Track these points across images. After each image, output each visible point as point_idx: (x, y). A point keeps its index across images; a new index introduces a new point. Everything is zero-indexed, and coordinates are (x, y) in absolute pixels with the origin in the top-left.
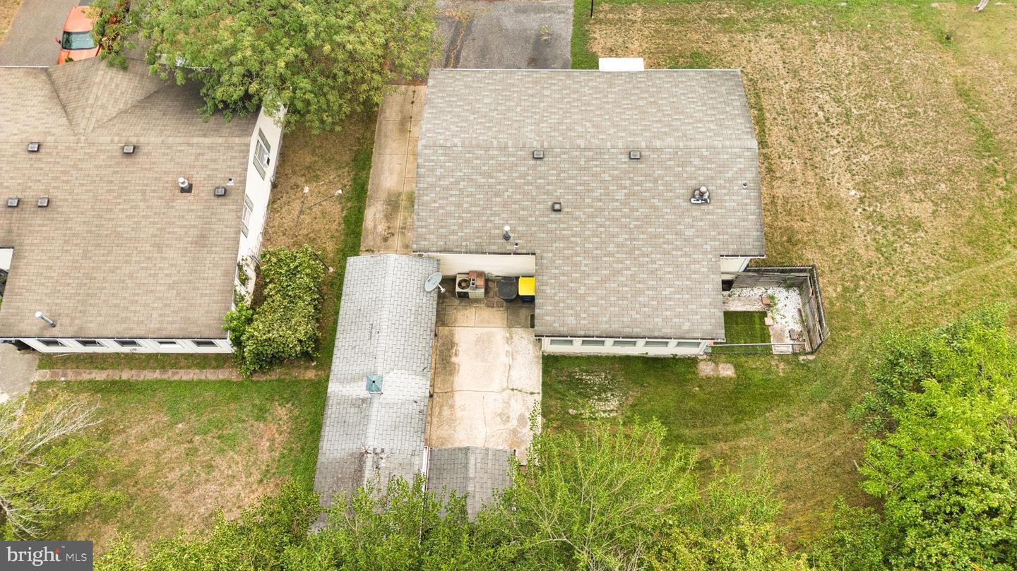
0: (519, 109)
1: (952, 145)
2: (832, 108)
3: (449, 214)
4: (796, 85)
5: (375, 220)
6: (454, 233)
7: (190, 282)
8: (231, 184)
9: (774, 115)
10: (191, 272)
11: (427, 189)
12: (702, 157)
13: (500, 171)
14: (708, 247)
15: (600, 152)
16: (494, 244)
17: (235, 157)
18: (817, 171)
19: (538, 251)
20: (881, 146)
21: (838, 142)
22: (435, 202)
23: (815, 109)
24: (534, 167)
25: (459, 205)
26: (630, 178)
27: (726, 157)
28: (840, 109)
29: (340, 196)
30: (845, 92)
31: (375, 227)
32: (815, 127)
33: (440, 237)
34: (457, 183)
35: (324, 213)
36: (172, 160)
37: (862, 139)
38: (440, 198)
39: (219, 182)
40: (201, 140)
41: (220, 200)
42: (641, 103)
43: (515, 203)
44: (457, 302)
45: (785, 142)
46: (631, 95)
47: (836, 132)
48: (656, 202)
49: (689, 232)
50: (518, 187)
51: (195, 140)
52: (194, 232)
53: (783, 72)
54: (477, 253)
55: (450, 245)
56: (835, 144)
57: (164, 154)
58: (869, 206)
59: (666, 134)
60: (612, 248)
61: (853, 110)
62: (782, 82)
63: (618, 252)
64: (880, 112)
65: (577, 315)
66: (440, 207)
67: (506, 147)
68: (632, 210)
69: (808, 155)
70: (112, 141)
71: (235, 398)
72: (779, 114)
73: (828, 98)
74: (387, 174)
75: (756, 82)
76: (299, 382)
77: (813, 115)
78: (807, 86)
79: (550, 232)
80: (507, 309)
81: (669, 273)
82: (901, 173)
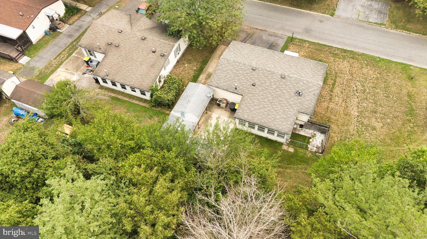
0: (254, 56)
1: (398, 109)
2: (360, 88)
3: (222, 78)
4: (350, 78)
5: (202, 78)
6: (221, 83)
7: (146, 75)
8: (166, 54)
9: (339, 84)
10: (147, 73)
11: (218, 69)
12: (303, 83)
13: (241, 70)
14: (296, 108)
15: (273, 73)
16: (232, 89)
17: (169, 47)
18: (347, 104)
19: (244, 95)
20: (372, 103)
21: (358, 97)
22: (219, 73)
23: (354, 86)
24: (252, 72)
25: (226, 76)
26: (279, 83)
27: (311, 85)
28: (362, 89)
29: (195, 70)
30: (367, 84)
31: (201, 80)
32: (352, 91)
33: (217, 83)
34: (227, 70)
35: (188, 73)
36: (153, 44)
37: (366, 99)
38: (221, 73)
39: (163, 52)
40: (163, 41)
41: (162, 57)
42: (292, 64)
43: (242, 80)
44: (216, 106)
45: (339, 93)
46: (290, 62)
47: (358, 95)
48: (284, 91)
49: (291, 103)
50: (245, 76)
51: (161, 40)
52: (151, 63)
53: (348, 73)
54: (226, 90)
55: (219, 86)
56: (356, 98)
57: (152, 42)
58: (360, 119)
59: (295, 74)
60: (266, 100)
61: (367, 90)
62: (346, 76)
63: (267, 102)
64: (376, 93)
65: (248, 115)
66: (220, 75)
67: (245, 64)
68: (276, 92)
69: (345, 98)
70: (140, 35)
71: (145, 111)
72: (341, 84)
73: (360, 84)
74: (210, 68)
75: (337, 73)
76: (164, 113)
77: (352, 88)
78: (354, 79)
79: (249, 91)
80: (230, 113)
81: (281, 112)
82: (376, 112)
